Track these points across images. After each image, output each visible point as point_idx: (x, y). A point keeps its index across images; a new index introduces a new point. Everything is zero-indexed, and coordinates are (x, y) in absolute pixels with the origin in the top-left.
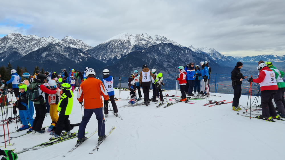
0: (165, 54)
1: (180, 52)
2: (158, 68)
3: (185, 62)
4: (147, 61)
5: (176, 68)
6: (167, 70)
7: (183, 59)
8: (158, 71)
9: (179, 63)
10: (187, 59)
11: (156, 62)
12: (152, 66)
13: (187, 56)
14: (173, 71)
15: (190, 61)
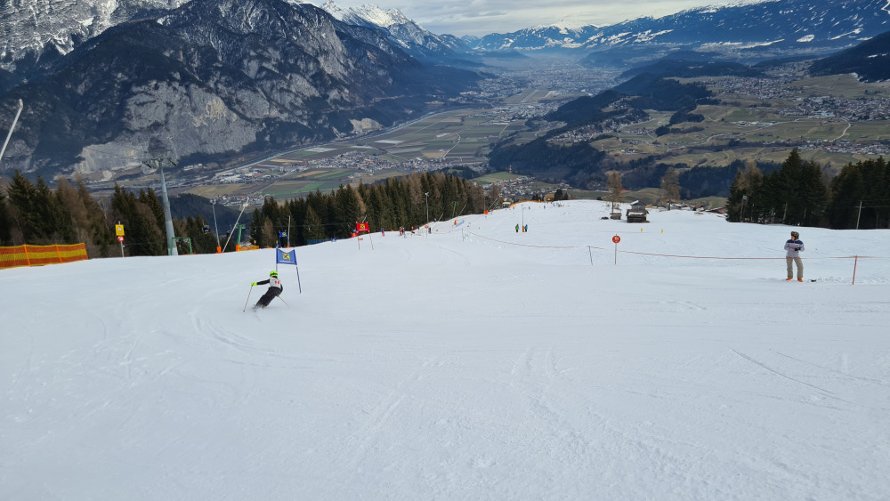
0: (246, 31)
1: (297, 24)
2: (226, 81)
3: (317, 56)
4: (182, 58)
5: (291, 77)
6: (261, 86)
7: (309, 46)
8: (229, 93)
9: (296, 61)
10: (322, 47)
11: (217, 60)
12: (205, 74)
13: (321, 37)
14: (282, 90)
15: (331, 54)
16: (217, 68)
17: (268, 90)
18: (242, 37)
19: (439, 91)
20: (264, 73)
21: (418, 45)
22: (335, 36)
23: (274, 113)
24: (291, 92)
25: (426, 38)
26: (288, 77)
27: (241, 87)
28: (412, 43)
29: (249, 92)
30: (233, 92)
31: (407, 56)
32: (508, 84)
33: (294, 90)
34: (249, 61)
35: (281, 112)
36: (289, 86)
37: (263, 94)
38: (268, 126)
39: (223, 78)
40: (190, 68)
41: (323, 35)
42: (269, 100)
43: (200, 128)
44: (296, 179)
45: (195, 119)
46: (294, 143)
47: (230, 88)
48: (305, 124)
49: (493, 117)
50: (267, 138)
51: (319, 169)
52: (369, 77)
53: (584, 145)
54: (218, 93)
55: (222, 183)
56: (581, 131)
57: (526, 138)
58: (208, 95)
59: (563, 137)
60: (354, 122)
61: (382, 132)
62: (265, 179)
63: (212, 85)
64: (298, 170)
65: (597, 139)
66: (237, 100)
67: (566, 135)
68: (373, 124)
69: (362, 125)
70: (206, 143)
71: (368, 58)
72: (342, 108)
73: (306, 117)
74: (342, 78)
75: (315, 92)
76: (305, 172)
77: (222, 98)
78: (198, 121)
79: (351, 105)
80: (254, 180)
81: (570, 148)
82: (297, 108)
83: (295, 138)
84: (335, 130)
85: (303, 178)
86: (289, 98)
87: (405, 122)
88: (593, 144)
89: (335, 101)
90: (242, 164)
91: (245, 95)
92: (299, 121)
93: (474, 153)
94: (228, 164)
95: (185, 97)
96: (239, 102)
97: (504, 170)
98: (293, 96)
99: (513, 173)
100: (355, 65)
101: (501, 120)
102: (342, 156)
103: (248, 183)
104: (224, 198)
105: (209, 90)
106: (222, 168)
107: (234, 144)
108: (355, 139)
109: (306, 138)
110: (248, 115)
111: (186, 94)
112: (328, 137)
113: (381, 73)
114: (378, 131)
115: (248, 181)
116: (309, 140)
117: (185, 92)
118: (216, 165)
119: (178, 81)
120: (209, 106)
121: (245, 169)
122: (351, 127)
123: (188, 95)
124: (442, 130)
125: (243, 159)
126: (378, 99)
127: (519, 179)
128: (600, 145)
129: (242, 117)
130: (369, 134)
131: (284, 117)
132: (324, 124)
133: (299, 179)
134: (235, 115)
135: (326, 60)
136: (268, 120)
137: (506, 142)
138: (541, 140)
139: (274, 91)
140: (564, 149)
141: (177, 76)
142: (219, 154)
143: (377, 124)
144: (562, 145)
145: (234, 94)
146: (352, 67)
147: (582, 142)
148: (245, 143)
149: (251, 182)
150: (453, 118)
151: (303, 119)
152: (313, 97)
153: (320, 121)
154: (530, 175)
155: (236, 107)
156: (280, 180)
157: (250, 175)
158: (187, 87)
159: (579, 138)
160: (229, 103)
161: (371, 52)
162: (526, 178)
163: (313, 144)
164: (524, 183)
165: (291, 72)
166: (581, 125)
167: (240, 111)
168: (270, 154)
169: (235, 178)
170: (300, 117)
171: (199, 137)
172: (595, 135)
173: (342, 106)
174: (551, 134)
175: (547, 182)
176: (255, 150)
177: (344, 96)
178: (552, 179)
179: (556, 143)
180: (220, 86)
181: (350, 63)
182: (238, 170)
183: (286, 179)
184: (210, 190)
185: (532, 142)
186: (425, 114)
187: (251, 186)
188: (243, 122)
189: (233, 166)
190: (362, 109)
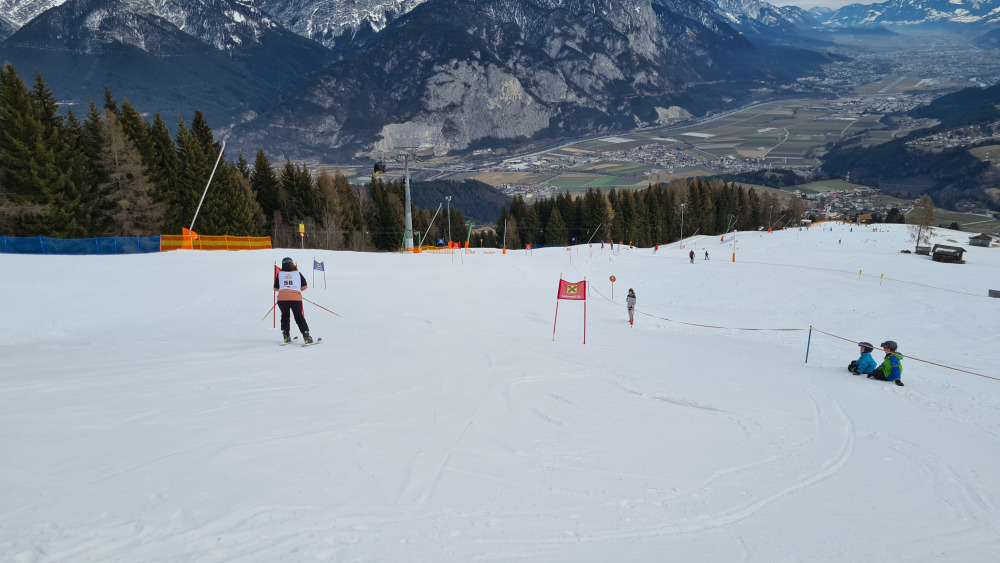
2: (526, 60)
3: (627, 33)
4: (484, 36)
5: (595, 58)
6: (561, 67)
7: (619, 21)
8: (528, 74)
9: (603, 39)
10: (634, 22)
11: (519, 38)
12: (506, 53)
13: (635, 12)
14: (583, 71)
15: (643, 31)
16: (518, 46)
17: (568, 71)
18: (547, 11)
19: (769, 76)
20: (566, 52)
21: (752, 19)
22: (650, 9)
23: (572, 97)
24: (593, 74)
25: (762, 11)
26: (591, 58)
27: (540, 68)
28: (743, 17)
29: (548, 74)
30: (532, 72)
31: (735, 33)
32: (865, 68)
33: (596, 72)
34: (552, 39)
35: (579, 96)
36: (591, 67)
37: (561, 75)
38: (564, 110)
39: (523, 58)
40: (492, 46)
41: (637, 9)
42: (569, 82)
43: (494, 111)
44: (585, 172)
45: (490, 100)
46: (589, 131)
47: (529, 69)
48: (604, 110)
49: (837, 110)
50: (561, 125)
51: (612, 162)
52: (685, 57)
53: (961, 153)
54: (516, 73)
55: (508, 171)
56: (960, 133)
57: (879, 138)
58: (506, 76)
59: (931, 140)
60: (660, 110)
61: (692, 122)
62: (553, 169)
63: (511, 65)
64: (589, 162)
65: (982, 144)
66: (534, 81)
67: (935, 137)
68: (681, 113)
69: (669, 114)
70: (498, 127)
71: (687, 36)
72: (647, 94)
73: (605, 103)
74: (652, 59)
75: (619, 75)
76: (597, 164)
77: (520, 80)
78: (492, 104)
79: (659, 90)
80: (541, 169)
81: (939, 154)
82: (597, 92)
83: (590, 126)
84: (636, 118)
85: (594, 171)
86: (590, 81)
87: (720, 112)
88: (974, 152)
89: (641, 86)
90: (531, 151)
91: (543, 77)
92: (598, 107)
93: (804, 153)
94: (517, 151)
95: (483, 78)
96: (536, 84)
97: (839, 178)
98: (594, 79)
99: (852, 181)
100: (669, 44)
101: (847, 114)
102: (640, 149)
103: (535, 172)
104: (509, 187)
105: (508, 71)
106: (510, 154)
107: (526, 130)
108: (659, 130)
109: (603, 127)
110: (544, 98)
111: (484, 74)
112: (627, 126)
113: (699, 53)
114: (686, 122)
115: (535, 170)
116: (605, 128)
117: (483, 71)
118: (505, 151)
119: (478, 60)
120: (505, 88)
121: (534, 157)
122: (655, 115)
123: (485, 75)
124: (766, 124)
125: (533, 146)
126: (691, 85)
127: (858, 190)
128: (985, 154)
129: (538, 100)
130: (675, 124)
131: (582, 101)
132: (625, 110)
133: (589, 172)
134: (530, 98)
135: (636, 38)
136: (564, 104)
137: (849, 142)
138: (899, 142)
139: (575, 73)
140: (930, 155)
141: (478, 55)
142: (510, 139)
143: (686, 113)
144: (927, 150)
145: (532, 75)
146: (666, 46)
147: (958, 148)
148: (537, 129)
149: (538, 172)
150: (781, 109)
151: (601, 105)
152: (616, 80)
153: (621, 108)
154: (874, 186)
155: (533, 89)
156: (569, 171)
157: (538, 163)
158: (486, 67)
159: (955, 142)
160: (525, 85)
161: (691, 28)
162: (868, 189)
163: (608, 134)
164: (864, 195)
165: (596, 51)
166: (960, 125)
167: (537, 94)
168: (562, 142)
169: (522, 166)
170: (599, 102)
171: (491, 120)
172: (980, 138)
173: (647, 90)
174: (913, 135)
175: (897, 196)
176: (547, 137)
177: (652, 79)
178: (905, 194)
179: (919, 147)
180: (519, 66)
181: (664, 41)
182: (526, 157)
183: (575, 171)
184: (495, 177)
185: (885, 144)
186: (746, 104)
187: (537, 175)
188: (538, 106)
189: (522, 153)
190: (670, 95)
